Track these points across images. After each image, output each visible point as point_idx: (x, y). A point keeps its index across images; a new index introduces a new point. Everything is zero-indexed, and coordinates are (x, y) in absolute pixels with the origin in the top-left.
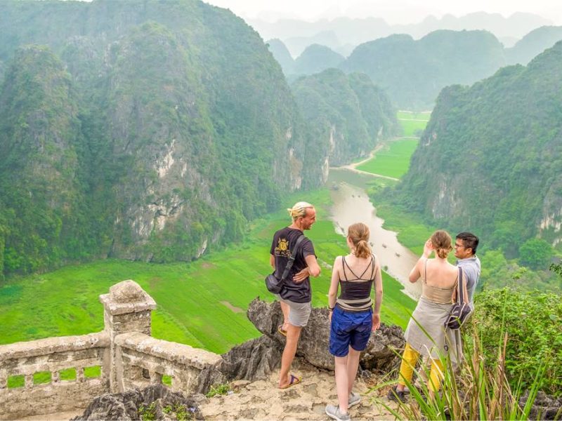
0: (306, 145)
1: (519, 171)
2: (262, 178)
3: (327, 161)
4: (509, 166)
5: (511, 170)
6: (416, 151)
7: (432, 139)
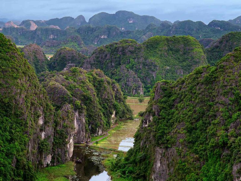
0: (55, 129)
1: (214, 145)
2: (19, 158)
3: (71, 141)
4: (206, 141)
5: (208, 144)
6: (139, 131)
7: (149, 121)
